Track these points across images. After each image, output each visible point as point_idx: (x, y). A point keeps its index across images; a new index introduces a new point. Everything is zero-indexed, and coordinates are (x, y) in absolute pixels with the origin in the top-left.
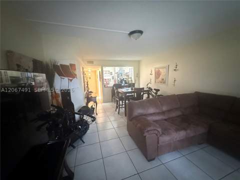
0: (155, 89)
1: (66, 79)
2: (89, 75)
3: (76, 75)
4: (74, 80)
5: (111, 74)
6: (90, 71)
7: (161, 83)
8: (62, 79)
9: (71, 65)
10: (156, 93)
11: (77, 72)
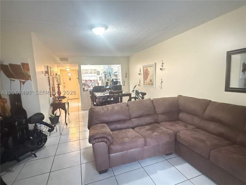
0: (141, 93)
1: (17, 81)
2: (70, 74)
3: (30, 76)
4: (28, 82)
5: (98, 73)
6: (68, 70)
7: (149, 84)
8: (12, 82)
9: (23, 64)
10: (143, 98)
11: (31, 73)
